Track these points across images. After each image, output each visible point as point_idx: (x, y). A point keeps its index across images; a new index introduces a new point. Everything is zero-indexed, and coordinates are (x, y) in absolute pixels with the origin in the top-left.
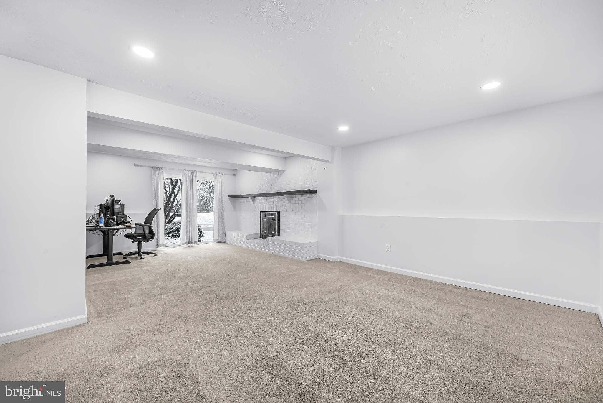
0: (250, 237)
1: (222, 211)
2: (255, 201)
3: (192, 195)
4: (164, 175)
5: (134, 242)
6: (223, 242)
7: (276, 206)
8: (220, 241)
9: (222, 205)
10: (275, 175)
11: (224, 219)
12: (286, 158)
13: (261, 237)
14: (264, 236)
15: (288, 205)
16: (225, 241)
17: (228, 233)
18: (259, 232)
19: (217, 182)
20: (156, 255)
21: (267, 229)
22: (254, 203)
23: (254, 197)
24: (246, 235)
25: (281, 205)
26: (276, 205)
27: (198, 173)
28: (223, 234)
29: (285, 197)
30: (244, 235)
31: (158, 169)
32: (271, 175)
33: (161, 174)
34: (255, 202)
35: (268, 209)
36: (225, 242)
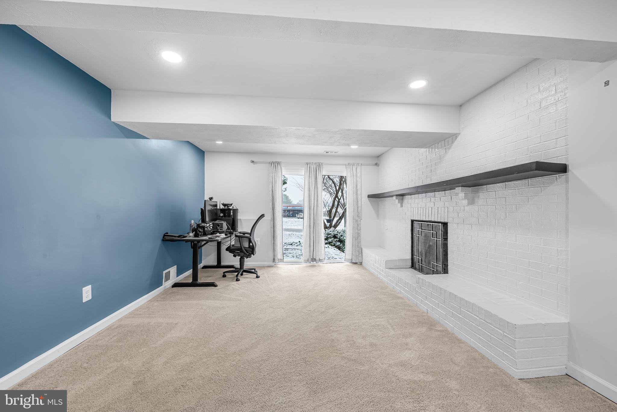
0: (392, 265)
1: (357, 218)
2: (403, 203)
3: (316, 197)
4: (283, 171)
5: (235, 257)
6: (358, 263)
7: (439, 212)
8: (354, 261)
9: (357, 210)
10: (436, 150)
11: (360, 230)
12: (461, 106)
13: (413, 266)
14: (417, 266)
15: (467, 208)
16: (362, 262)
17: (365, 251)
18: (409, 257)
19: (351, 177)
20: (258, 277)
21: (422, 253)
22: (402, 206)
23: (401, 196)
24: (385, 261)
25: (451, 209)
26: (439, 209)
27: (324, 166)
28: (358, 252)
29: (460, 192)
30: (383, 259)
31: (276, 164)
32: (429, 152)
33: (279, 170)
34: (404, 205)
35: (424, 217)
36: (361, 264)
